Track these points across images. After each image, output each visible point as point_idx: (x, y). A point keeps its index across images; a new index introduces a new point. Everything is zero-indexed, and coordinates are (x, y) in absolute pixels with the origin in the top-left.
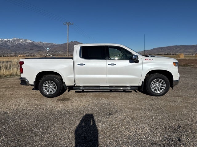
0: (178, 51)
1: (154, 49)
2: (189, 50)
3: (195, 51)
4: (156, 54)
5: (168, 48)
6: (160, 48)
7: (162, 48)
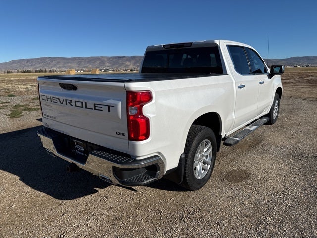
0: (55, 66)
1: (14, 62)
2: (70, 65)
3: (77, 65)
4: (20, 71)
5: (39, 60)
6: (24, 60)
7: (28, 61)
